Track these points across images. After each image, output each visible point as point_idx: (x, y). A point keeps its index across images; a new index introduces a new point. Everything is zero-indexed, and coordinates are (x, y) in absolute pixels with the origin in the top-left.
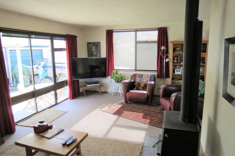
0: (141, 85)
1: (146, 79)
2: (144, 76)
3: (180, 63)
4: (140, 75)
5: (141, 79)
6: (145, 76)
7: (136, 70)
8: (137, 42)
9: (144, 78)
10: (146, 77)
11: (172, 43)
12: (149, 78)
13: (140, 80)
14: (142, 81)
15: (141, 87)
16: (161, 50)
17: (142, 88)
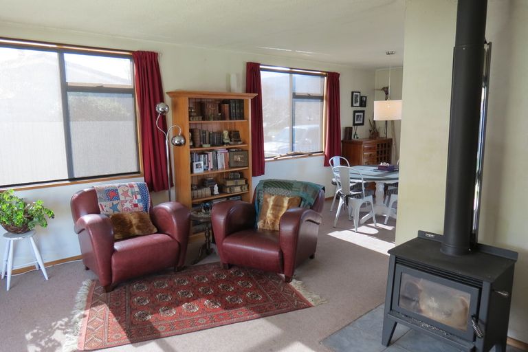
0: (131, 222)
1: (131, 202)
2: (120, 192)
3: (201, 146)
4: (109, 191)
5: (115, 202)
6: (125, 194)
7: (72, 180)
8: (66, 89)
9: (122, 198)
10: (130, 193)
11: (171, 97)
12: (139, 197)
13: (114, 207)
14: (119, 207)
15: (134, 227)
16: (157, 114)
17: (138, 228)
